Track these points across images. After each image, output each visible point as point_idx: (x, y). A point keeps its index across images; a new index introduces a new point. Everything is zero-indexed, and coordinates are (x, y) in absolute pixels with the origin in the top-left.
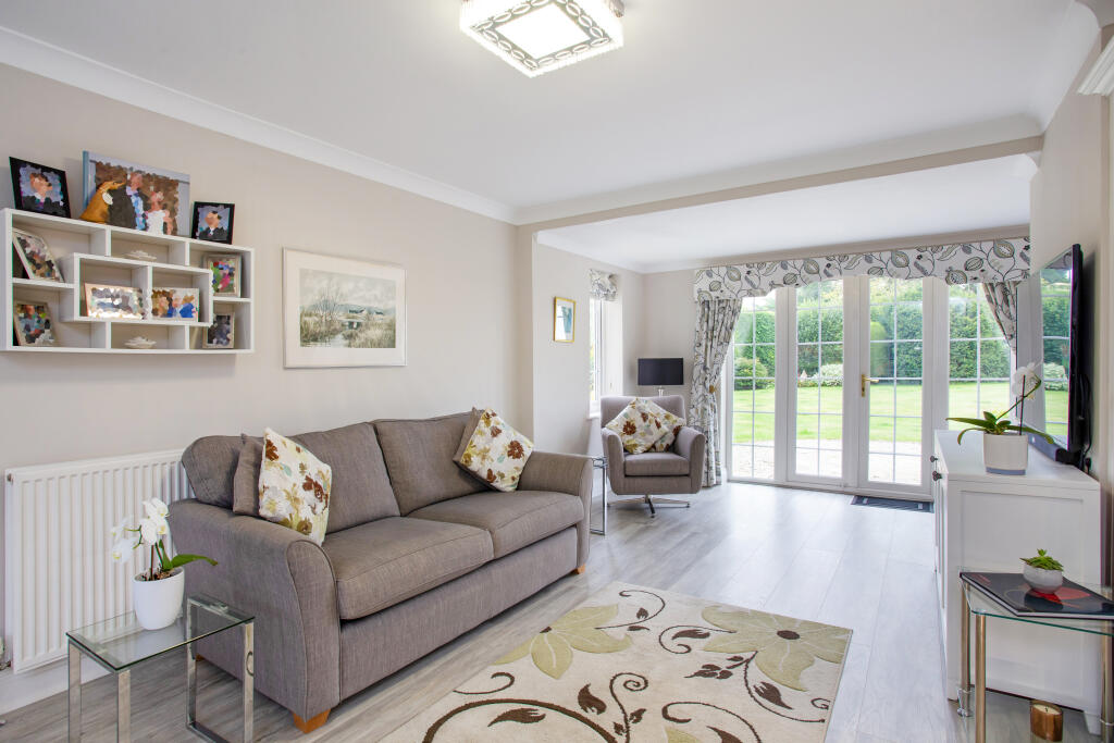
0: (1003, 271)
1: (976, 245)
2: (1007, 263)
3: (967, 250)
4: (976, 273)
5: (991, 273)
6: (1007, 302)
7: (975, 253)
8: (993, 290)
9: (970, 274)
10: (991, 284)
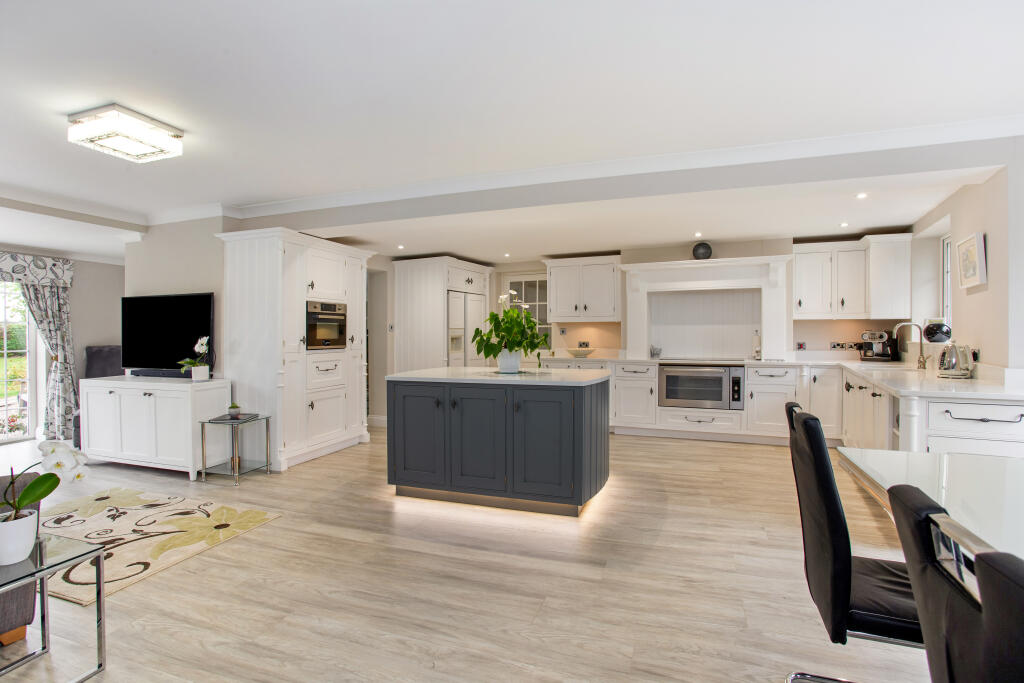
0: (39, 277)
1: (22, 256)
2: (42, 273)
3: (14, 258)
4: (20, 276)
5: (31, 277)
6: (37, 298)
7: (20, 262)
8: (28, 289)
9: (15, 276)
10: (27, 285)
